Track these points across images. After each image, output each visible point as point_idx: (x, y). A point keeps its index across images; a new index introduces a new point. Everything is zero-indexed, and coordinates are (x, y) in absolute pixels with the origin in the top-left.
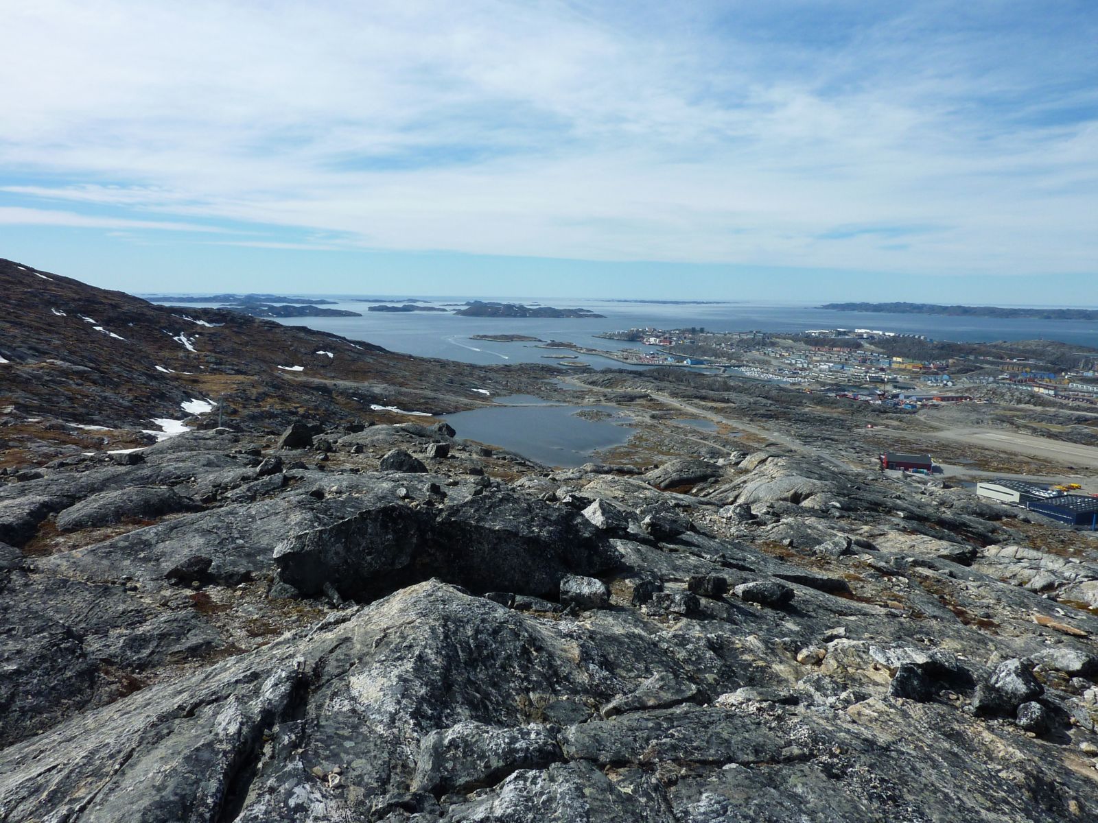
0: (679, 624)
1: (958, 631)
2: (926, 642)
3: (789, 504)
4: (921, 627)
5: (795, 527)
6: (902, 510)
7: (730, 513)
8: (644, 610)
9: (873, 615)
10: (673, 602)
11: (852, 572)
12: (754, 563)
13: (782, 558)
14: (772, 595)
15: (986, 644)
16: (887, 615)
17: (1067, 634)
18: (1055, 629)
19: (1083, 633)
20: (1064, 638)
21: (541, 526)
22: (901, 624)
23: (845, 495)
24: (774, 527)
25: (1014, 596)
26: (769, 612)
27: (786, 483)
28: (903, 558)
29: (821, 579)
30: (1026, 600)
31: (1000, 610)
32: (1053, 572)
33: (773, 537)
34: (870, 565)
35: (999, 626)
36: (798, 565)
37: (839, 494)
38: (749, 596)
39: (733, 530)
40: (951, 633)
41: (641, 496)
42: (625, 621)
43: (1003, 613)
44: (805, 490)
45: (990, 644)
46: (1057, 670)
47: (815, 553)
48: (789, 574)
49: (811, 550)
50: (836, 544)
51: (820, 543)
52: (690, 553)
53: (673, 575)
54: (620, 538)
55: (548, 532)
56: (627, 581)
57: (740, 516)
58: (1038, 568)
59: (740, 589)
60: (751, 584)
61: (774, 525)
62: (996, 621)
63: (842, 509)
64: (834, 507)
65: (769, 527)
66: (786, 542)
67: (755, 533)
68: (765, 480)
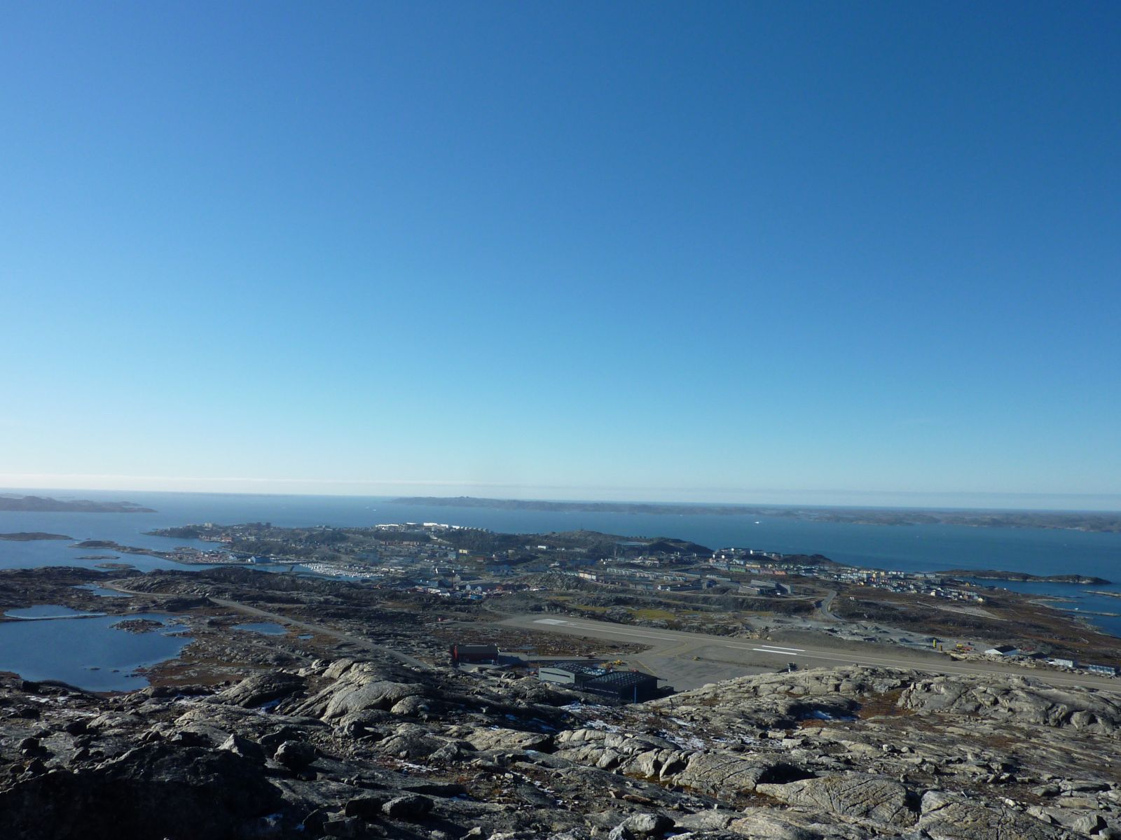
3: (380, 712)
4: (534, 817)
6: (484, 705)
17: (637, 802)
22: (518, 816)
23: (432, 697)
24: (388, 741)
27: (374, 690)
28: (504, 755)
37: (426, 696)
38: (397, 813)
44: (393, 695)
47: (430, 761)
49: (426, 759)
52: (328, 779)
58: (603, 748)
59: (387, 807)
60: (394, 801)
61: (388, 738)
64: (423, 710)
65: (384, 741)
67: (372, 749)
68: (352, 688)
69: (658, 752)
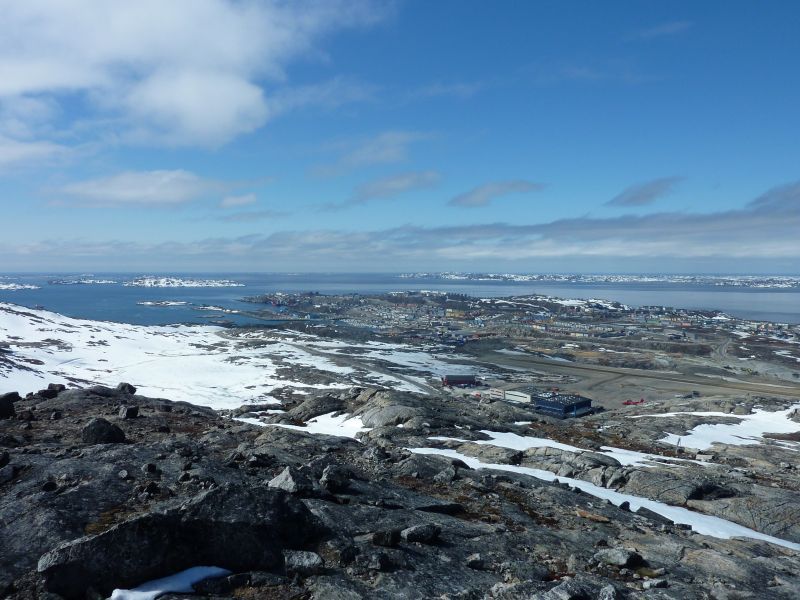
0: (378, 580)
1: (541, 537)
2: (526, 550)
7: (372, 455)
8: (350, 570)
10: (370, 561)
11: (462, 494)
13: (414, 489)
14: (428, 534)
18: (592, 520)
19: (606, 519)
20: (597, 525)
21: (264, 512)
24: (403, 463)
25: (563, 497)
26: (427, 549)
28: (489, 476)
29: (446, 505)
30: (569, 499)
31: (557, 509)
32: (569, 463)
33: (405, 471)
34: (472, 487)
35: (558, 522)
36: (426, 494)
39: (376, 469)
42: (340, 585)
43: (559, 511)
46: (611, 564)
48: (425, 505)
50: (448, 473)
51: (437, 472)
52: (360, 503)
54: (308, 497)
55: (270, 515)
56: (329, 543)
57: (379, 456)
58: (561, 462)
59: (405, 534)
61: (403, 461)
62: (556, 518)
66: (415, 475)
67: (392, 470)
69: (605, 469)
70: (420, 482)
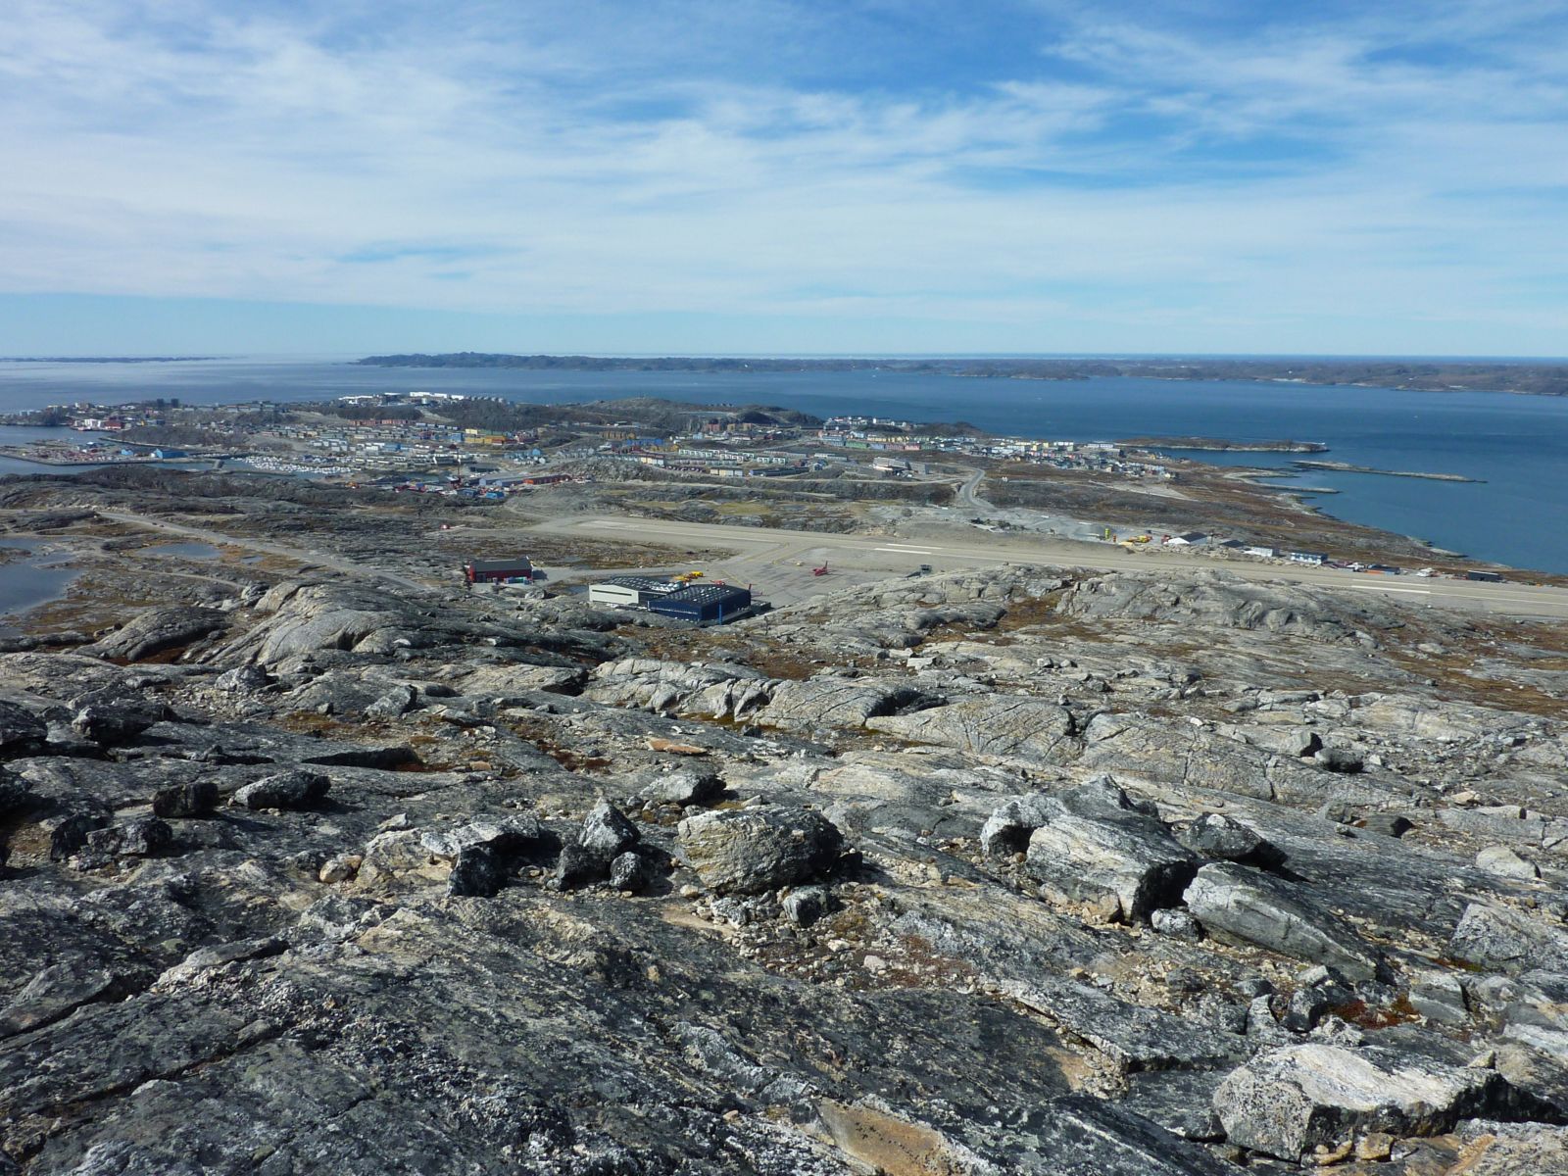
0: (139, 872)
1: (557, 782)
2: (519, 806)
3: (336, 652)
4: (512, 788)
5: (335, 684)
6: (494, 635)
7: (234, 682)
8: (74, 862)
9: (447, 787)
10: (123, 839)
11: (420, 733)
12: (273, 748)
13: (317, 734)
14: (295, 791)
15: (593, 790)
16: (466, 782)
17: (685, 755)
18: (673, 753)
19: (702, 750)
20: (683, 760)
22: (485, 789)
23: (414, 628)
24: (303, 690)
25: (626, 721)
26: (293, 818)
27: (328, 622)
28: (489, 700)
29: (376, 752)
30: (639, 724)
31: (611, 743)
32: (673, 683)
33: (302, 704)
34: (444, 719)
35: (610, 763)
36: (343, 738)
37: (406, 627)
38: (258, 801)
39: (239, 706)
40: (550, 787)
41: (81, 678)
42: (38, 890)
43: (616, 744)
44: (357, 628)
45: (597, 789)
46: (668, 802)
47: (366, 716)
48: (326, 754)
49: (360, 713)
50: (395, 699)
51: (372, 702)
52: (162, 755)
53: (130, 796)
54: (33, 754)
56: (43, 824)
57: (250, 682)
58: (657, 681)
59: (243, 793)
60: (260, 783)
61: (304, 686)
62: (606, 758)
63: (412, 647)
64: (401, 646)
65: (296, 692)
66: (323, 708)
67: (275, 704)
68: (296, 622)
69: (733, 683)
70: (334, 720)
